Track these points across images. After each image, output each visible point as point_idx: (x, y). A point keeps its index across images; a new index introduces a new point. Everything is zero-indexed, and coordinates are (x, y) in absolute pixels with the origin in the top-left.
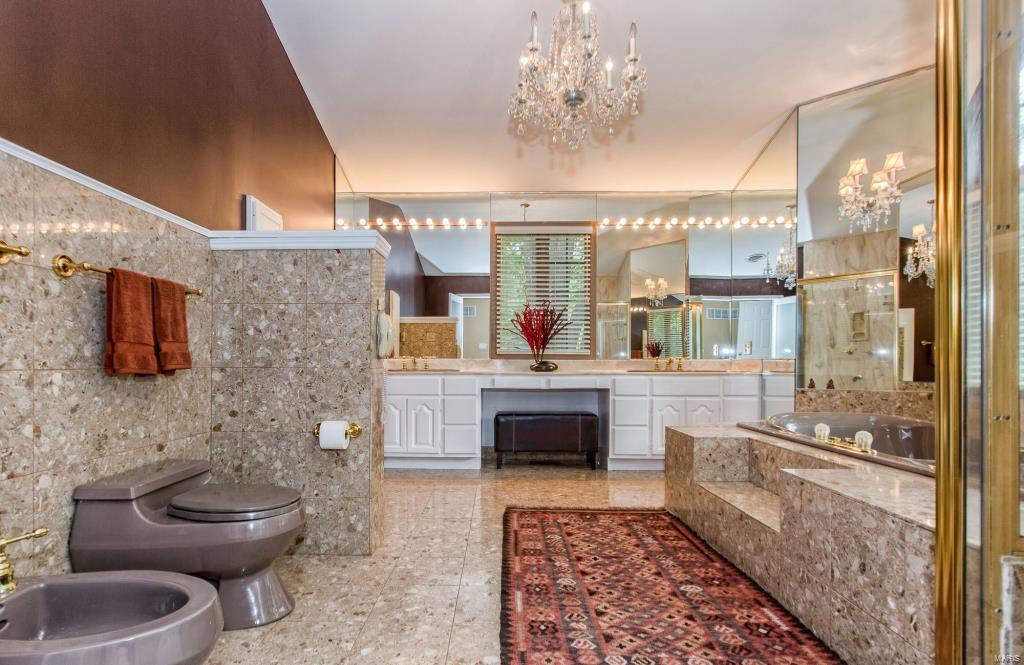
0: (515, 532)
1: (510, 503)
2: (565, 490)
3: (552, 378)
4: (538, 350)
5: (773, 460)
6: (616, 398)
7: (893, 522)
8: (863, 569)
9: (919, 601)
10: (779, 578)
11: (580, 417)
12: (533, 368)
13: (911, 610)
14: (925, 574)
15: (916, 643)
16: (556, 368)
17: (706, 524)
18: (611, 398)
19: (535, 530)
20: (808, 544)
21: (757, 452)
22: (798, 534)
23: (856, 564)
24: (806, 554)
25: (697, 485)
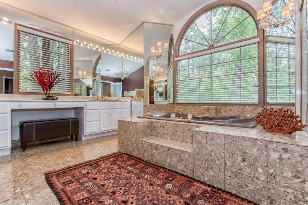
0: (62, 189)
1: (45, 171)
2: (71, 154)
3: (57, 103)
4: (47, 90)
5: (163, 127)
6: (87, 111)
7: (261, 142)
8: (244, 160)
9: (276, 168)
10: (193, 169)
11: (70, 120)
12: (43, 99)
13: (271, 171)
14: (279, 158)
15: (274, 182)
16: (57, 99)
17: (146, 154)
18: (85, 111)
19: (74, 184)
20: (211, 155)
21: (155, 125)
22: (204, 152)
23: (240, 159)
24: (210, 159)
25: (139, 140)
